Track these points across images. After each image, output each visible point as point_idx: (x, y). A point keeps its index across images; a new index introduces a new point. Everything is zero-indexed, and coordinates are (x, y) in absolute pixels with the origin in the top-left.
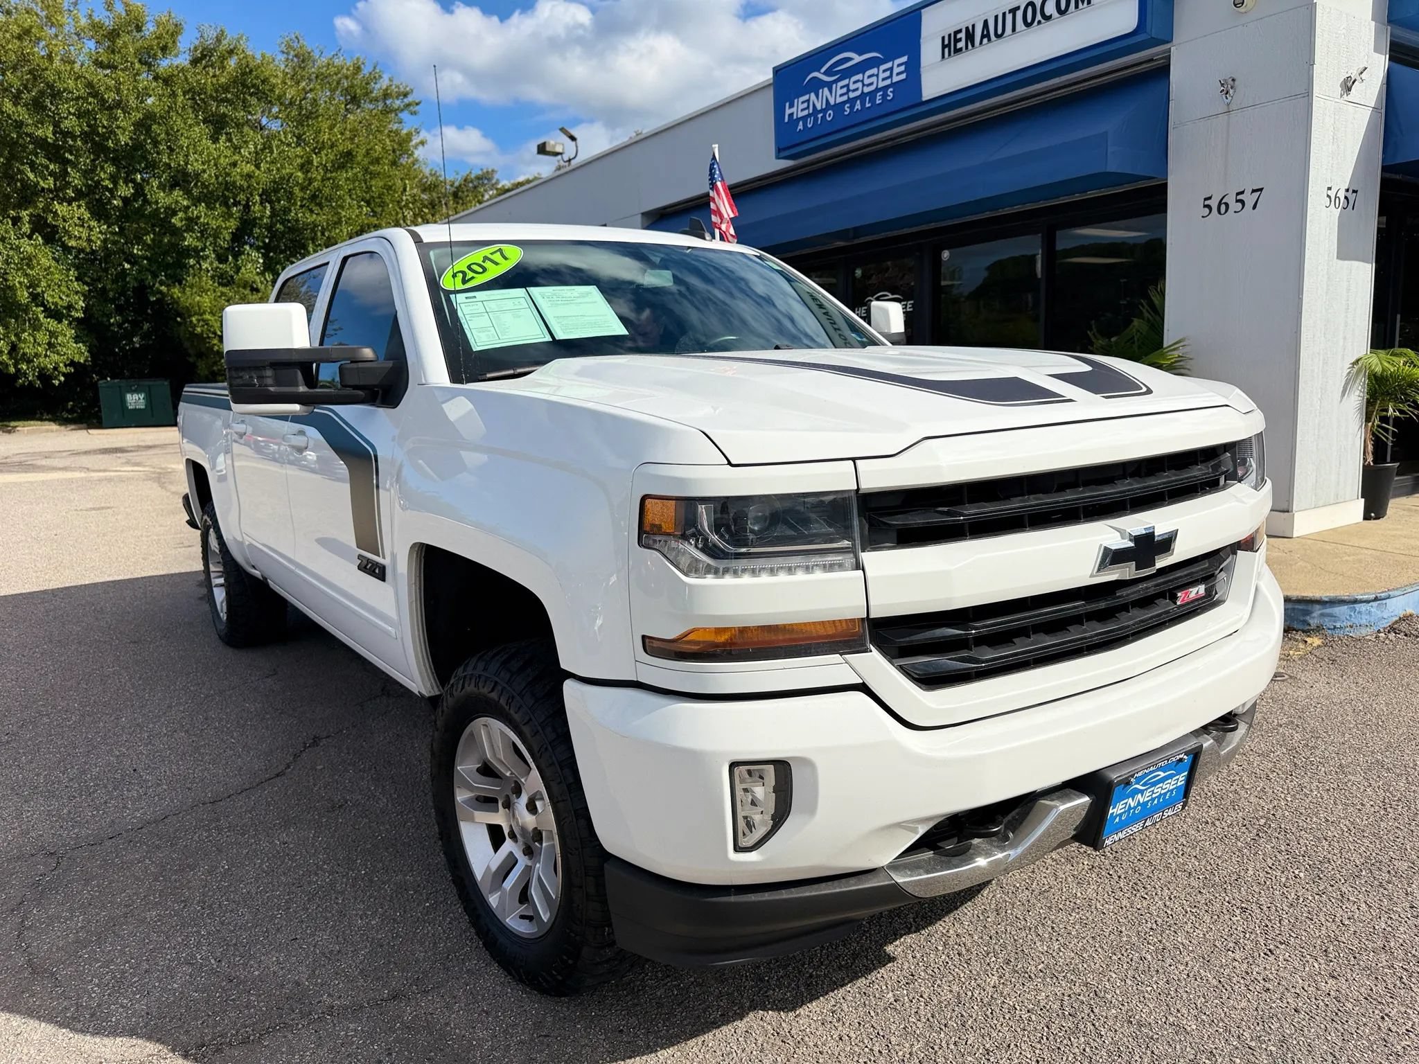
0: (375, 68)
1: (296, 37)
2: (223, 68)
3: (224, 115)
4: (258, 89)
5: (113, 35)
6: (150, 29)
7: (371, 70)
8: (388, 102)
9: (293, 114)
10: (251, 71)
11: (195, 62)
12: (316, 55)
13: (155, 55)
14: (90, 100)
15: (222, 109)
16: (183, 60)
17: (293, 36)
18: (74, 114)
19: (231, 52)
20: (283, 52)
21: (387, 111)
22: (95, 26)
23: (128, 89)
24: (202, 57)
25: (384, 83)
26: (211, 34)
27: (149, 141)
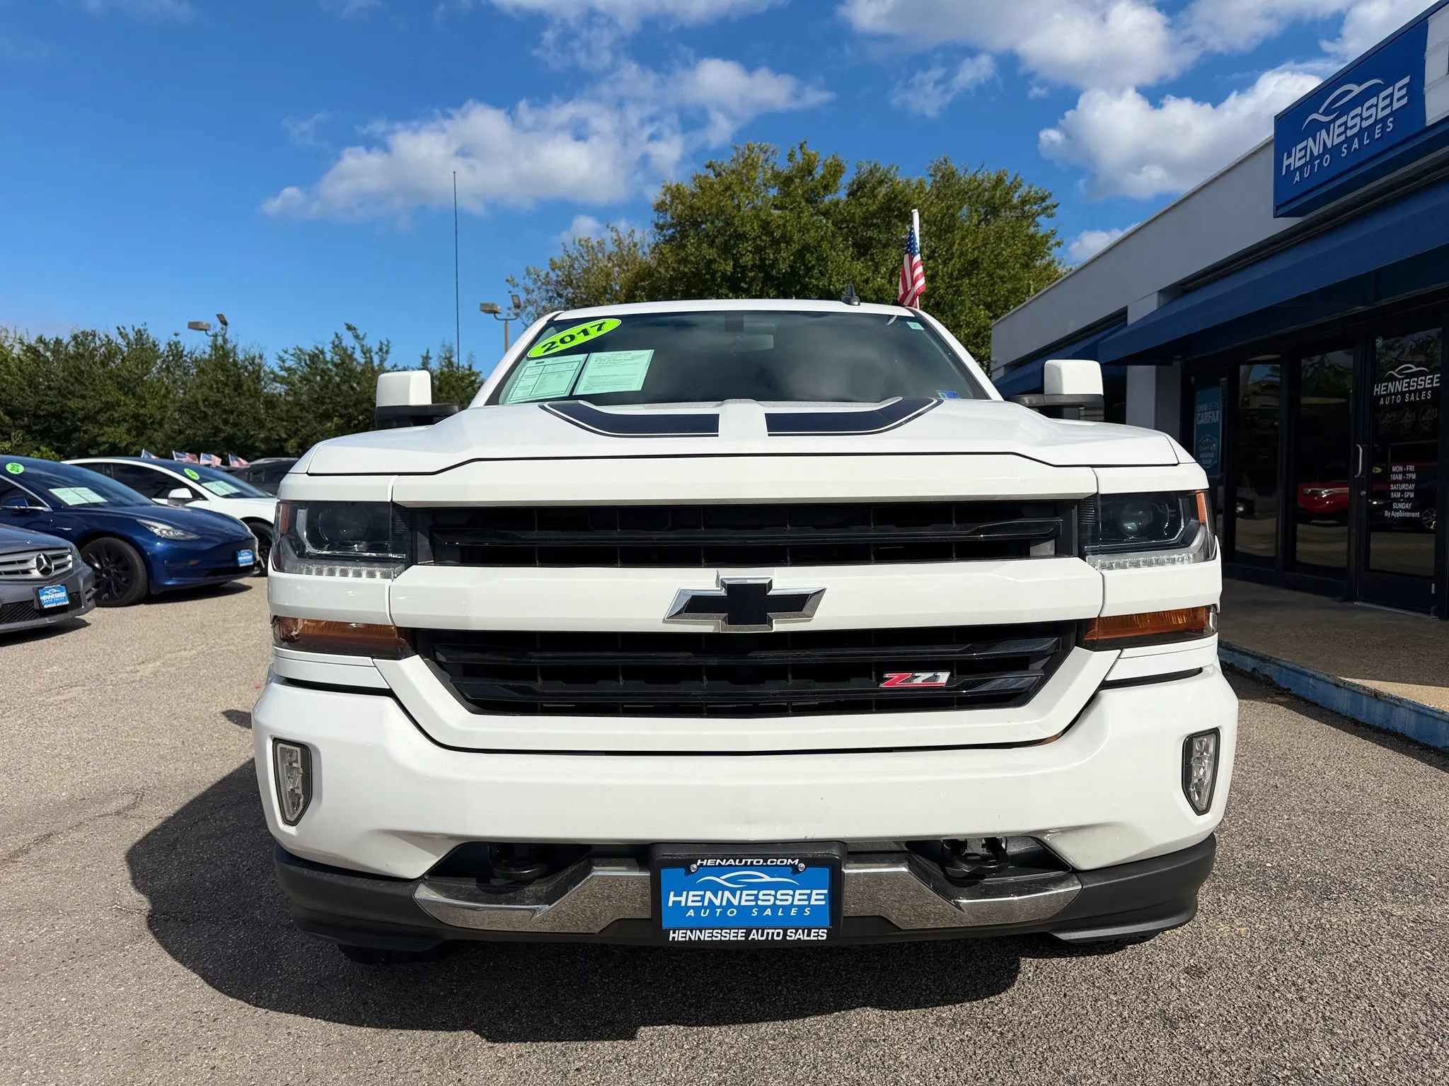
0: (1016, 178)
1: (945, 160)
2: (875, 197)
3: (871, 238)
4: (901, 212)
5: (788, 180)
6: (819, 172)
7: (1012, 180)
8: (1026, 208)
9: (932, 230)
10: (896, 196)
11: (852, 194)
12: (960, 173)
13: (818, 194)
14: (764, 238)
15: (870, 233)
16: (842, 195)
17: (942, 159)
18: (750, 252)
19: (881, 182)
20: (931, 175)
21: (1024, 216)
22: (776, 175)
23: (792, 225)
24: (857, 190)
25: (1023, 191)
26: (866, 168)
27: (802, 268)
